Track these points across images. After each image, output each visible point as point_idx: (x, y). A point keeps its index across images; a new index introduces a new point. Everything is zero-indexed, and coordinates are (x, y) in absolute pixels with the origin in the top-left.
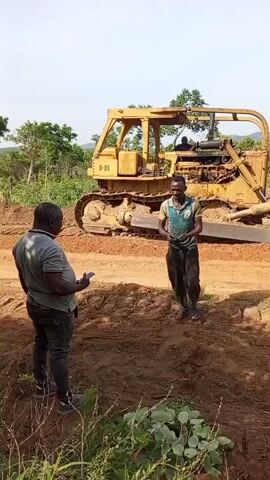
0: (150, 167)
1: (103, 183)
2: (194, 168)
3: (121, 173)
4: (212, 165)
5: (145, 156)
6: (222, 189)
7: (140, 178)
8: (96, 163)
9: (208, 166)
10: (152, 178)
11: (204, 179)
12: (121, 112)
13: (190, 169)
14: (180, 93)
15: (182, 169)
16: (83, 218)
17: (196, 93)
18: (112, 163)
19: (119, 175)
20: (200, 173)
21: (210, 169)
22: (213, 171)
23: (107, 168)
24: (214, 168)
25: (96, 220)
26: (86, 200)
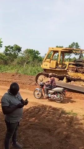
0: (60, 66)
1: (45, 70)
2: (74, 68)
3: (51, 67)
4: (79, 67)
5: (59, 63)
6: (82, 75)
7: (56, 69)
8: (44, 63)
9: (78, 67)
10: (60, 70)
11: (77, 71)
12: (53, 48)
13: (72, 68)
14: (72, 43)
15: (70, 67)
16: (38, 80)
17: (77, 43)
18: (48, 64)
19: (50, 68)
20: (75, 69)
21: (79, 68)
22: (80, 69)
23: (47, 65)
24: (80, 68)
25: (41, 81)
26: (39, 75)
